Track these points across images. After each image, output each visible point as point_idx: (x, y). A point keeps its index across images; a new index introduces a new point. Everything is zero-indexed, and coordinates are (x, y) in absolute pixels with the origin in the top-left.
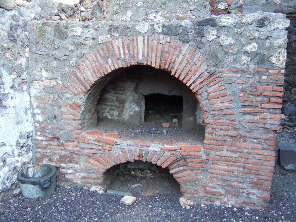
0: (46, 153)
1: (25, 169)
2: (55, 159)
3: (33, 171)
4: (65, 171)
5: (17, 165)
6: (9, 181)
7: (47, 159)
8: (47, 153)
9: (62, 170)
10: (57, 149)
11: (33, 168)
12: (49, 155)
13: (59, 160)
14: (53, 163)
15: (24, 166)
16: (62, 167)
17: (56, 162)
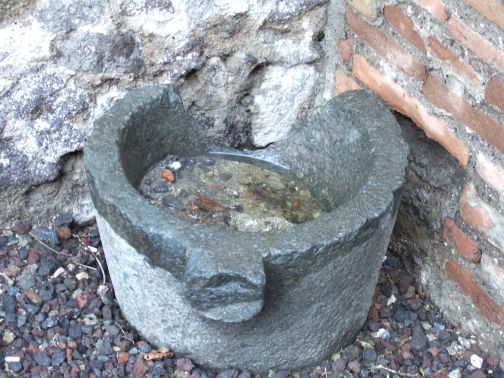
0: (414, 5)
1: (233, 63)
2: (456, 90)
3: (307, 91)
4: (492, 226)
5: (150, 27)
6: (42, 124)
7: (407, 60)
8: (417, 10)
9: (473, 204)
10: (489, 22)
11: (311, 70)
12: (424, 33)
13: (477, 116)
14: (438, 110)
15: (228, 45)
16: (483, 181)
17: (457, 121)
